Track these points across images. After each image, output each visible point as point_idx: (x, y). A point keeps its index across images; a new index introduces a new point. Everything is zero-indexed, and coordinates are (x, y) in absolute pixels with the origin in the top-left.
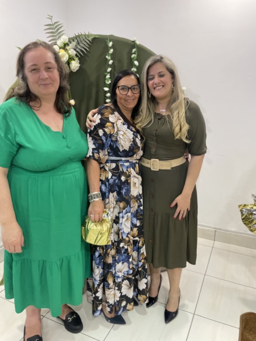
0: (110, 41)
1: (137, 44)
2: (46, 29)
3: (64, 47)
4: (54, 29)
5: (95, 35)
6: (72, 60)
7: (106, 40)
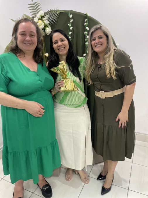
0: (71, 14)
1: (88, 16)
2: (29, 7)
3: (42, 18)
4: (35, 7)
5: (61, 11)
6: (46, 27)
7: (68, 14)
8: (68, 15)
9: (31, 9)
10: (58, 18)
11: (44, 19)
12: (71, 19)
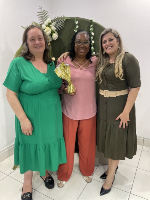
0: (77, 21)
1: (93, 22)
3: (49, 25)
4: (43, 15)
5: (67, 18)
6: (53, 33)
8: (74, 21)
9: (39, 17)
10: (64, 25)
12: (77, 25)
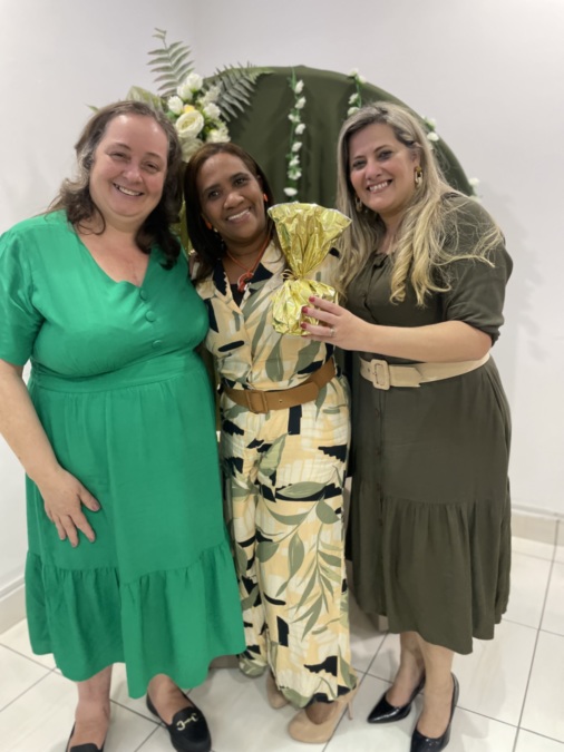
0: (298, 80)
1: (361, 85)
2: (152, 62)
3: (194, 99)
4: (171, 62)
5: (263, 69)
6: (211, 129)
7: (288, 79)
8: (288, 83)
9: (158, 70)
10: (252, 96)
11: (201, 100)
